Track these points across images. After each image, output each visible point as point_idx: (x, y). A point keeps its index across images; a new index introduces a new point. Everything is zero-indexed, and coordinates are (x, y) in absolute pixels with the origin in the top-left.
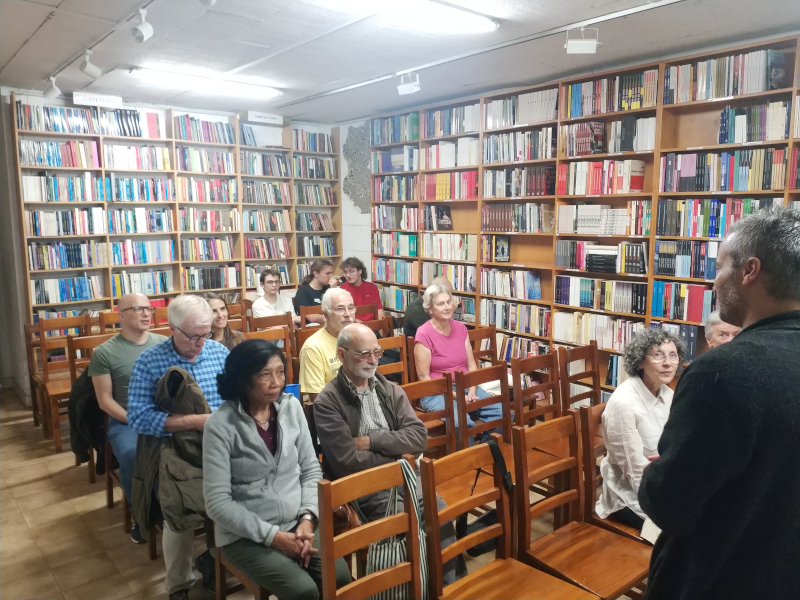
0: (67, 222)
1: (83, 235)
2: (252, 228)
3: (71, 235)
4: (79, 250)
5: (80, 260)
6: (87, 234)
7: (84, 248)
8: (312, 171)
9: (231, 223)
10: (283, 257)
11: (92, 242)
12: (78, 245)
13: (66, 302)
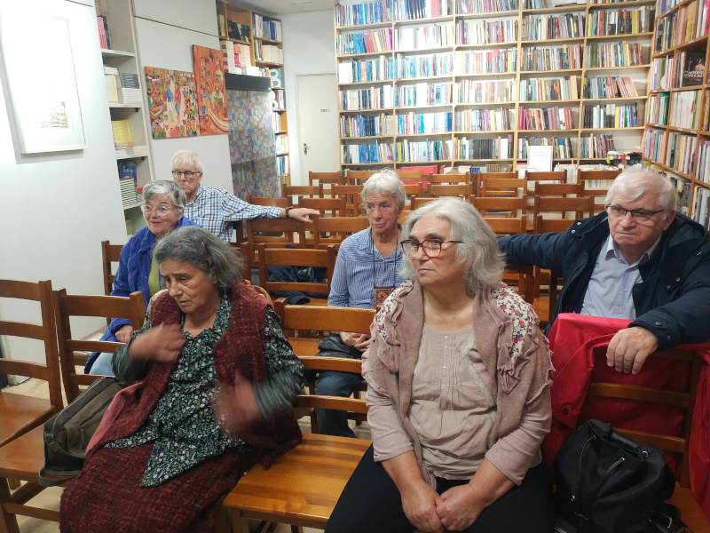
0: (365, 99)
1: (376, 109)
2: (529, 98)
3: (368, 110)
4: (373, 121)
5: (373, 130)
6: (379, 108)
7: (377, 119)
8: (613, 26)
9: (507, 93)
10: (563, 128)
11: (383, 114)
12: (373, 117)
13: (363, 164)
